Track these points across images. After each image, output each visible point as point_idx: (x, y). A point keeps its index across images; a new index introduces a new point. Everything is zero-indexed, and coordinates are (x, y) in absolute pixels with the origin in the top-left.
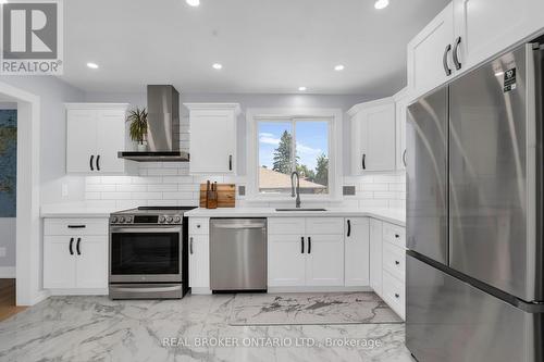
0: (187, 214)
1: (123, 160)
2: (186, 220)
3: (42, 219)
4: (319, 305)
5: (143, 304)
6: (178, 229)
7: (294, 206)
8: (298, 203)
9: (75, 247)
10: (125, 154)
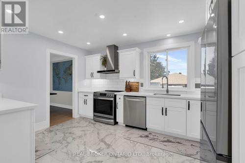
0: (116, 93)
1: (99, 74)
2: (115, 96)
3: (78, 92)
4: (168, 141)
5: (101, 124)
6: (112, 99)
7: (166, 93)
8: (167, 91)
9: (85, 102)
10: (99, 72)
